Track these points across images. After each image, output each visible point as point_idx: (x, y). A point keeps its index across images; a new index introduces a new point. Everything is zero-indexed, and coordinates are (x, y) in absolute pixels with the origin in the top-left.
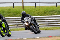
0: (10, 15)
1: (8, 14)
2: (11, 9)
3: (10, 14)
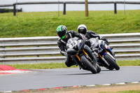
0: (55, 32)
1: (51, 28)
2: (59, 18)
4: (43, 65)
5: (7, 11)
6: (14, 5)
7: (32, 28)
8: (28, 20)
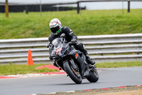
0: (120, 30)
1: (115, 26)
2: (124, 16)
3: (121, 27)
4: (107, 64)
5: (71, 9)
6: (78, 3)
7: (96, 26)
8: (92, 18)
